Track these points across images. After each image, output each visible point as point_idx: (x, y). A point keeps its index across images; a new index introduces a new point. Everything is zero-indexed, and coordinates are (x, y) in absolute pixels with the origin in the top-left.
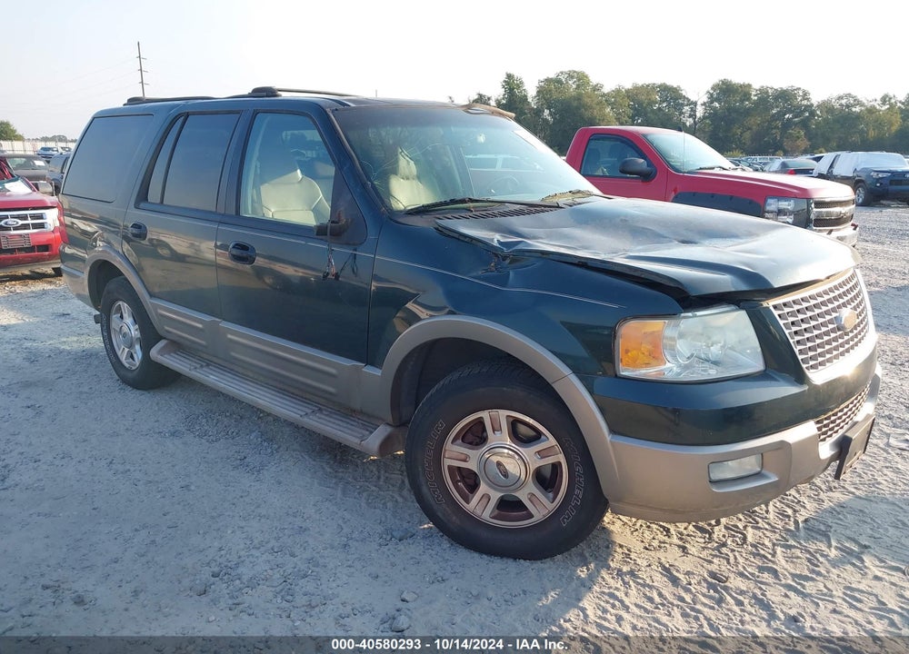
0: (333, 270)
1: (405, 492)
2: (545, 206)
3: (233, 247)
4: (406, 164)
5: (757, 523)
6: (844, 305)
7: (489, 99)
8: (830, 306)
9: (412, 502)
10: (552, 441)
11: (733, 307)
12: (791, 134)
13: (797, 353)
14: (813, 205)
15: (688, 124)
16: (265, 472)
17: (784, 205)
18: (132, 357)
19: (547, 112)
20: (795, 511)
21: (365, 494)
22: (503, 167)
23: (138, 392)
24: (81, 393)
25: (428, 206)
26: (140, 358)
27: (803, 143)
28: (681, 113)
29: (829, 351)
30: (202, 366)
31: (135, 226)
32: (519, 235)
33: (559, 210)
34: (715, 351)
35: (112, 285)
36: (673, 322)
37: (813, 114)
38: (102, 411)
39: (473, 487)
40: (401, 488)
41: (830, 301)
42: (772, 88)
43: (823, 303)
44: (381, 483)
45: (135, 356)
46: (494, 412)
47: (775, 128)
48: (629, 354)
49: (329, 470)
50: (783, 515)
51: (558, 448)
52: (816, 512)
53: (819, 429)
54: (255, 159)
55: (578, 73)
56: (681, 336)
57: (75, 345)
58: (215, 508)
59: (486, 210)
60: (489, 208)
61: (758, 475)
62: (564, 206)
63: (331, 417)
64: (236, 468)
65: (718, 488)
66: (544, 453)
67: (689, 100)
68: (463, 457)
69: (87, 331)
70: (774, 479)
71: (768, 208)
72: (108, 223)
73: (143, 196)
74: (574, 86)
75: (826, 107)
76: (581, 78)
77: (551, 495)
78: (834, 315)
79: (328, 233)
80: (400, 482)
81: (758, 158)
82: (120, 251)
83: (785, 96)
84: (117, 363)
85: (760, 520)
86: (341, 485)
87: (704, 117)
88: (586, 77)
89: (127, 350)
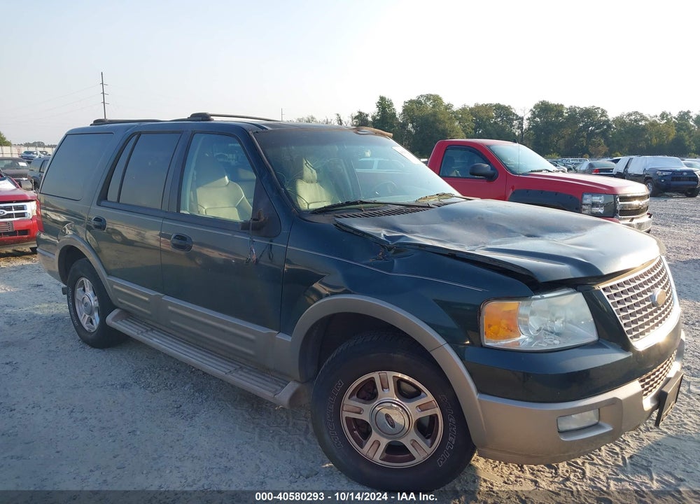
0: (254, 257)
1: (309, 436)
2: (419, 207)
3: (175, 238)
4: (309, 172)
5: (593, 460)
6: (656, 286)
7: (367, 115)
8: (646, 287)
9: (316, 444)
10: (430, 397)
11: (572, 290)
12: (594, 142)
13: (623, 326)
14: (618, 200)
15: (517, 134)
16: (197, 419)
17: (597, 199)
18: (91, 322)
19: (410, 125)
20: (622, 449)
21: (277, 438)
22: (378, 168)
23: (96, 350)
24: (50, 351)
25: (329, 207)
26: (98, 323)
27: (604, 149)
28: (512, 126)
29: (647, 324)
30: (147, 331)
31: (97, 219)
32: (401, 230)
33: (430, 210)
34: (558, 324)
35: (77, 265)
36: (525, 303)
37: (609, 126)
38: (66, 366)
39: (366, 435)
40: (306, 432)
41: (645, 283)
42: (578, 108)
43: (641, 285)
44: (290, 428)
45: (94, 321)
46: (383, 373)
47: (582, 137)
48: (491, 328)
49: (247, 416)
50: (612, 452)
51: (435, 403)
52: (638, 449)
53: (643, 386)
54: (192, 169)
55: (434, 96)
56: (532, 313)
57: (46, 311)
58: (156, 451)
59: (375, 211)
60: (375, 208)
61: (596, 426)
62: (433, 206)
63: (250, 374)
64: (173, 415)
65: (565, 437)
66: (423, 407)
67: (517, 116)
68: (358, 410)
69: (56, 299)
70: (609, 429)
71: (585, 202)
72: (74, 215)
73: (103, 196)
74: (431, 106)
75: (619, 121)
76: (436, 100)
77: (429, 441)
78: (649, 294)
79: (251, 228)
80: (305, 427)
81: (571, 160)
82: (85, 239)
83: (588, 113)
84: (79, 327)
85: (595, 457)
86: (257, 430)
87: (529, 129)
88: (440, 99)
89: (87, 316)
